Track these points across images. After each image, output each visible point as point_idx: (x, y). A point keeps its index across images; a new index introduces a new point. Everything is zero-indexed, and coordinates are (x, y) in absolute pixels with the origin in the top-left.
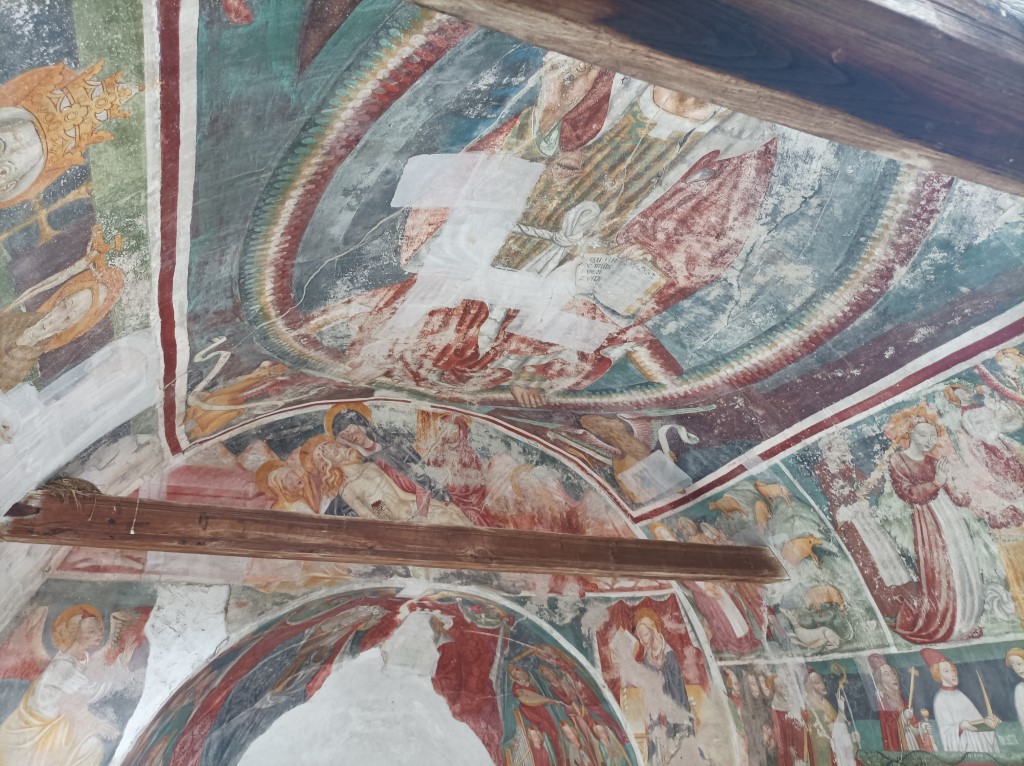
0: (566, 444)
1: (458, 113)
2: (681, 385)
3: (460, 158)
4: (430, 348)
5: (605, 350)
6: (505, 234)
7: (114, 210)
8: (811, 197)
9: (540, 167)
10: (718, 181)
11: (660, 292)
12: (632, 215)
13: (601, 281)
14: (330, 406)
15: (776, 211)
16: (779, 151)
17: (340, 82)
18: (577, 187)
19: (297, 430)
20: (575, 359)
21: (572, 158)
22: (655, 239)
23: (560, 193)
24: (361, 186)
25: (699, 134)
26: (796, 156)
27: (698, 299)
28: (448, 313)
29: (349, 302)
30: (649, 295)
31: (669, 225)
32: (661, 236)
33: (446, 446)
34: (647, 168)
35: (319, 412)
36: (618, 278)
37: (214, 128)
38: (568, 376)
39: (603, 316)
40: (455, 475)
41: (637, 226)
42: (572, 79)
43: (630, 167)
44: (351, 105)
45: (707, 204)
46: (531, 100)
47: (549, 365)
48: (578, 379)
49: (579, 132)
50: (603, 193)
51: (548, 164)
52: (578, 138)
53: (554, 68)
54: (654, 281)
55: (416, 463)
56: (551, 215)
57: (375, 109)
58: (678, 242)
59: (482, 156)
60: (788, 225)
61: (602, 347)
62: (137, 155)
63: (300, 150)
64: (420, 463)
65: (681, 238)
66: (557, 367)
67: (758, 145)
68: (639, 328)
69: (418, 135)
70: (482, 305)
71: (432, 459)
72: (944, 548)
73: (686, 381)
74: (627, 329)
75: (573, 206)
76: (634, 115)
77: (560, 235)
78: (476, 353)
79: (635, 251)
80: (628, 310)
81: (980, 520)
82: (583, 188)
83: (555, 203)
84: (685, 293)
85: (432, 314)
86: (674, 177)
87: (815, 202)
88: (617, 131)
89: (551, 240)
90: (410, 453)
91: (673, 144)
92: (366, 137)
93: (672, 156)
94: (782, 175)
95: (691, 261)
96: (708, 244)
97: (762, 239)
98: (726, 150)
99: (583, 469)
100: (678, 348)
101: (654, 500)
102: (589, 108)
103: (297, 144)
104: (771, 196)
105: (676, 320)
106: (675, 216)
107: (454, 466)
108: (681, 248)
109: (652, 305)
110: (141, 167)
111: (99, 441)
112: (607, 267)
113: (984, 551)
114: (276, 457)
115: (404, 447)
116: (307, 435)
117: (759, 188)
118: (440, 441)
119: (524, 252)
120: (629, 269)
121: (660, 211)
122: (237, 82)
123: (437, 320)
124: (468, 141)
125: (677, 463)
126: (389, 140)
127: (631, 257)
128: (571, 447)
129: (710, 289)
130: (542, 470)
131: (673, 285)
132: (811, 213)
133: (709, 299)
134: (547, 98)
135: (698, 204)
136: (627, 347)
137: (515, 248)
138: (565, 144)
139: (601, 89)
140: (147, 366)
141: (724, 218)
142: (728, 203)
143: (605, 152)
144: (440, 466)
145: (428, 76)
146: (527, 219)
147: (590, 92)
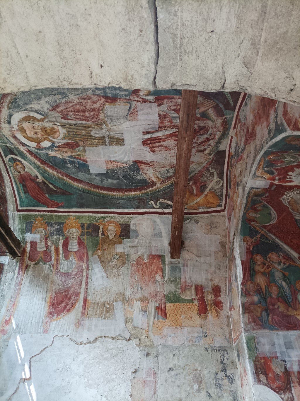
1: (78, 168)
3: (89, 163)
6: (111, 147)
7: (93, 220)
8: (53, 95)
9: (86, 148)
10: (67, 113)
11: (112, 102)
12: (90, 123)
13: (118, 118)
15: (63, 98)
16: (51, 107)
17: (75, 188)
18: (88, 139)
21: (81, 143)
22: (94, 114)
23: (92, 141)
24: (100, 180)
25: (60, 124)
26: (49, 104)
27: (105, 94)
28: (152, 148)
30: (115, 104)
31: (87, 114)
32: (92, 113)
34: (74, 129)
36: (114, 114)
37: (82, 206)
39: (134, 109)
41: (93, 120)
42: (63, 152)
43: (76, 132)
44: (79, 185)
45: (75, 110)
46: (71, 157)
49: (74, 145)
50: (87, 133)
51: (85, 147)
52: (75, 145)
53: (63, 156)
54: (109, 106)
56: (99, 140)
57: (80, 181)
58: (91, 109)
59: (88, 160)
60: (63, 93)
62: (83, 217)
63: (89, 192)
65: (89, 109)
67: (53, 112)
68: (132, 98)
69: (85, 173)
70: (145, 141)
74: (136, 101)
75: (94, 137)
76: (64, 138)
77: (105, 135)
79: (101, 116)
80: (127, 105)
82: (88, 137)
83: (95, 141)
84: (106, 97)
85: (154, 152)
86: (73, 122)
87: (53, 93)
88: (69, 139)
89: (108, 136)
91: (65, 127)
92: (87, 181)
93: (68, 126)
94: (55, 103)
95: (94, 102)
96: (86, 103)
97: (72, 95)
98: (59, 117)
102: (68, 146)
103: (88, 193)
104: (61, 101)
105: (118, 94)
106: (84, 114)
108: (92, 107)
109: (119, 101)
110: (85, 216)
112: (111, 119)
117: (62, 104)
119: (116, 140)
120: (109, 113)
121: (85, 118)
122: (73, 203)
124: (84, 164)
126: (87, 177)
127: (104, 116)
129: (99, 94)
131: (106, 102)
132: (56, 92)
133: (102, 92)
134: (69, 154)
135: (77, 112)
136: (144, 97)
137: (115, 143)
138: (78, 146)
139: (63, 146)
141: (76, 105)
142: (71, 106)
143: (76, 138)
145: (71, 175)
146: (104, 143)
147: (64, 147)
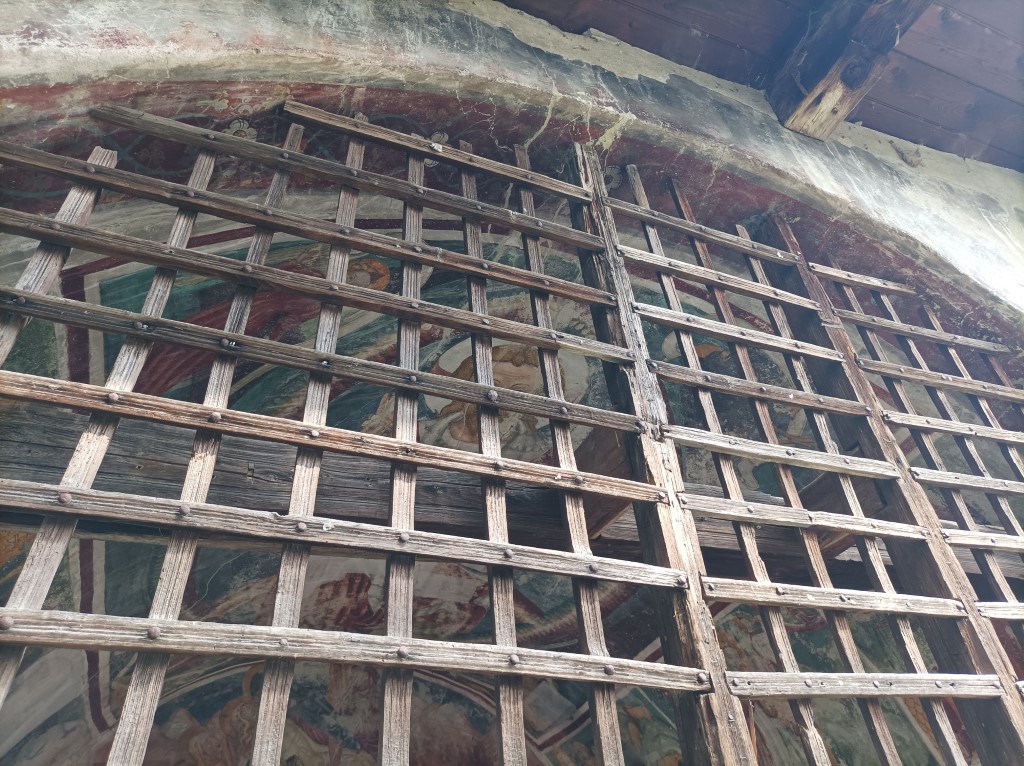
0: (469, 681)
2: (546, 624)
4: (329, 611)
5: (478, 600)
14: (249, 667)
19: (217, 694)
20: (455, 609)
28: (336, 585)
29: (248, 589)
33: (357, 694)
35: (238, 674)
38: (454, 622)
39: (467, 574)
40: (365, 722)
47: (435, 616)
48: (463, 624)
55: (328, 714)
61: (474, 598)
64: (332, 714)
66: (442, 616)
70: (363, 576)
71: (343, 709)
72: (770, 756)
73: (548, 621)
78: (370, 611)
81: (788, 729)
85: (323, 586)
90: (323, 705)
99: (488, 702)
100: (533, 595)
101: (551, 727)
107: (364, 712)
111: (29, 735)
113: (797, 757)
114: (197, 724)
115: (317, 700)
116: (226, 698)
118: (351, 691)
123: (328, 591)
125: (560, 692)
128: (473, 683)
130: (448, 708)
140: (72, 668)
144: (351, 714)
